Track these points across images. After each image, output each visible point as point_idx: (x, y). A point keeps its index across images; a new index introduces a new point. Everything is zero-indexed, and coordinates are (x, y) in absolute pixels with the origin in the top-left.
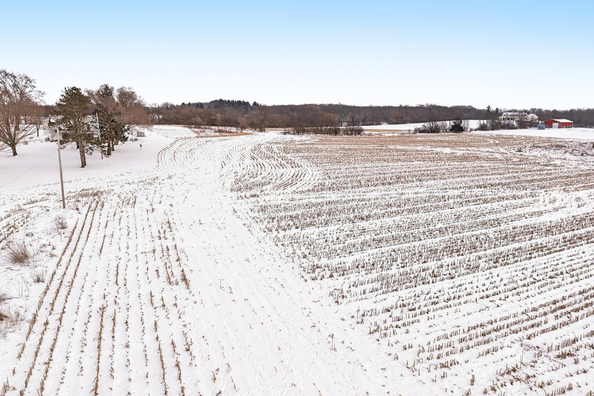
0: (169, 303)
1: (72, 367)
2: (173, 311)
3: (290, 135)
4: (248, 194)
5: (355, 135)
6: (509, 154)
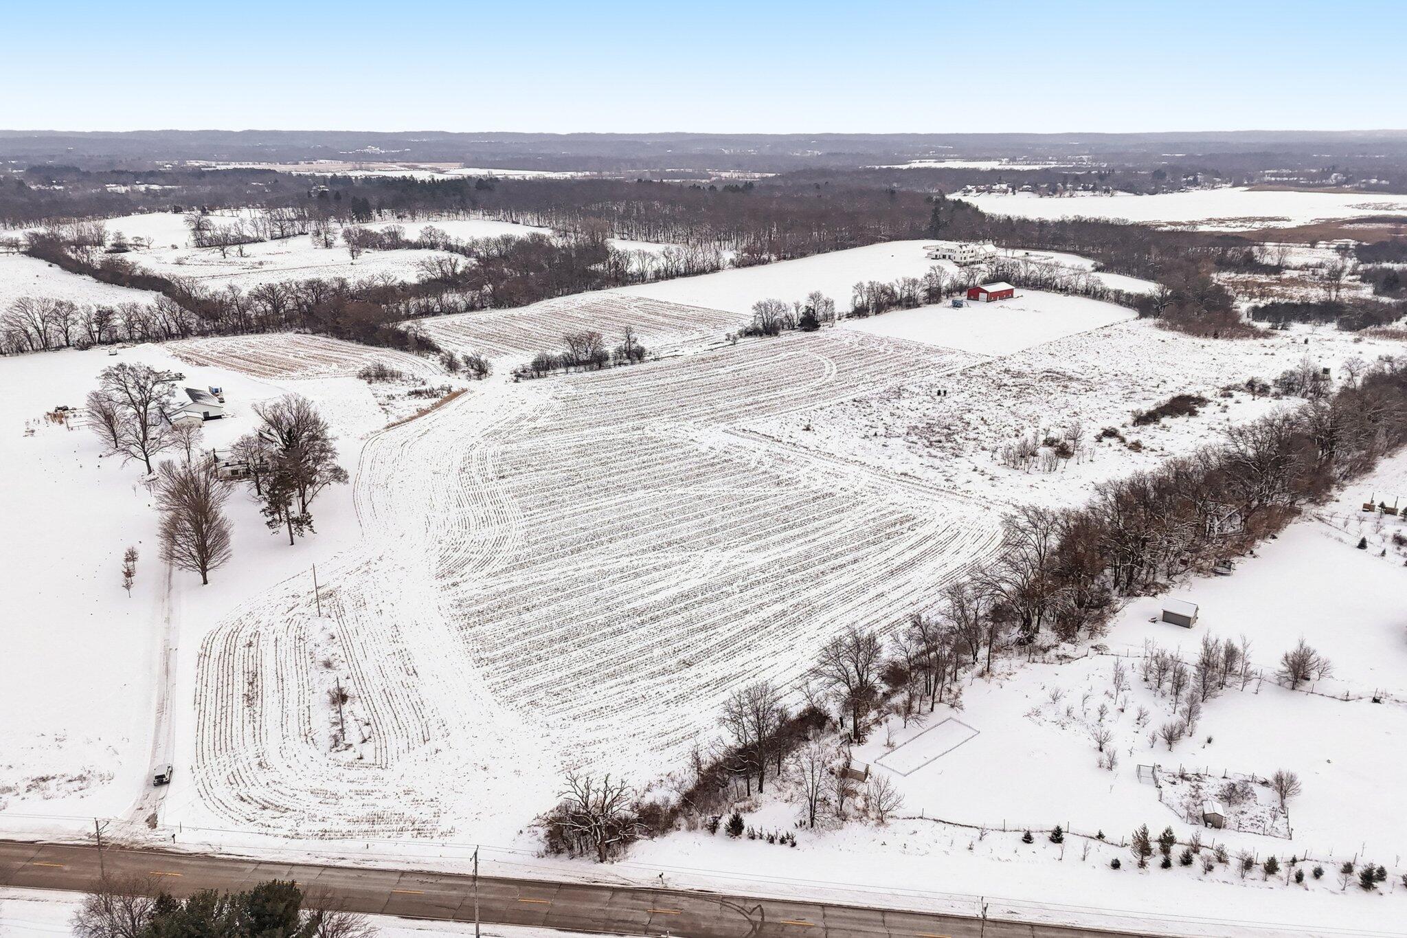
0: (411, 685)
1: (385, 713)
2: (413, 689)
3: (525, 384)
4: (450, 581)
5: (632, 364)
6: (784, 440)
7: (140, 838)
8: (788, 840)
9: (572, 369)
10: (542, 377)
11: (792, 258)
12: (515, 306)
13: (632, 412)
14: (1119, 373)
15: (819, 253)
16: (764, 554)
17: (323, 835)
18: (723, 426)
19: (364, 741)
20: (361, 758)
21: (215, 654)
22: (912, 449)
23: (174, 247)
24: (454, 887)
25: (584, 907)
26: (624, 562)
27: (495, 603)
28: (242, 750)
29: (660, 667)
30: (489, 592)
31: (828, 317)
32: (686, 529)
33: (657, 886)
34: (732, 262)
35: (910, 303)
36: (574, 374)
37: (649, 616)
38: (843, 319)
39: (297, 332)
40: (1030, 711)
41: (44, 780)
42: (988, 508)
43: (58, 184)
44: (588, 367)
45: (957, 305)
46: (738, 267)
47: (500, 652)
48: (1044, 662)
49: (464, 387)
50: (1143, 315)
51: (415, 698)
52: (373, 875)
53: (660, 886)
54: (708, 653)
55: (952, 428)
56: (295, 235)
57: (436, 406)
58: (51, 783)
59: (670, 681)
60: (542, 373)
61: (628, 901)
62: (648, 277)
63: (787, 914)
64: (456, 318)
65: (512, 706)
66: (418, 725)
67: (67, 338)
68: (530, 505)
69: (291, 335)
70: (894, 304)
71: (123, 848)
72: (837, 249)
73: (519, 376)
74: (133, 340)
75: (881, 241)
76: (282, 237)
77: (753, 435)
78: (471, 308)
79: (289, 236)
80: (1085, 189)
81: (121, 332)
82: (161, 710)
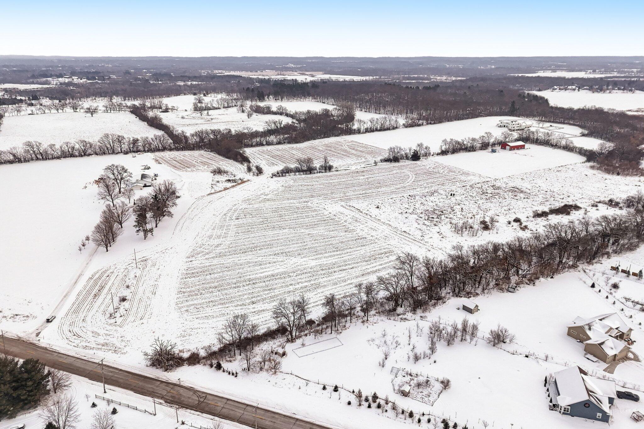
1: (135, 307)
2: (150, 299)
3: (275, 179)
4: (190, 260)
5: (325, 172)
6: (364, 212)
7: (31, 339)
8: (235, 375)
9: (297, 173)
10: (284, 176)
11: (434, 123)
12: (297, 143)
13: (308, 194)
14: (549, 191)
15: (448, 121)
16: (316, 261)
17: (85, 347)
18: (343, 203)
19: (121, 316)
20: (116, 322)
21: (94, 278)
22: (418, 221)
23: (186, 110)
24: (112, 372)
25: (149, 386)
26: (260, 259)
27: (200, 270)
28: (81, 314)
29: (242, 303)
30: (202, 265)
31: (426, 155)
32: (293, 248)
33: (177, 383)
34: (404, 125)
35: (471, 149)
36: (298, 176)
37: (252, 282)
38: (435, 155)
39: (206, 151)
40: (370, 339)
41: (17, 315)
42: (429, 251)
43: (160, 81)
44: (305, 173)
45: (494, 151)
46: (406, 127)
47: (188, 290)
48: (394, 320)
49: (249, 179)
50: (588, 160)
51: (148, 303)
52: (90, 364)
53: (178, 383)
54: (264, 300)
55: (444, 212)
56: (233, 107)
57: (233, 186)
58: (18, 317)
59: (242, 309)
60: (284, 174)
61: (164, 386)
62: (362, 131)
63: (213, 400)
64: (270, 148)
65: (179, 311)
66: (143, 313)
67: (121, 149)
68: (240, 231)
69: (202, 152)
70: (463, 149)
71: (24, 341)
72: (458, 120)
73: (274, 175)
74: (145, 151)
75: (482, 116)
76: (228, 107)
77: (352, 209)
78: (279, 143)
79: (230, 107)
80: (619, 89)
81: (141, 148)
82: (65, 297)
